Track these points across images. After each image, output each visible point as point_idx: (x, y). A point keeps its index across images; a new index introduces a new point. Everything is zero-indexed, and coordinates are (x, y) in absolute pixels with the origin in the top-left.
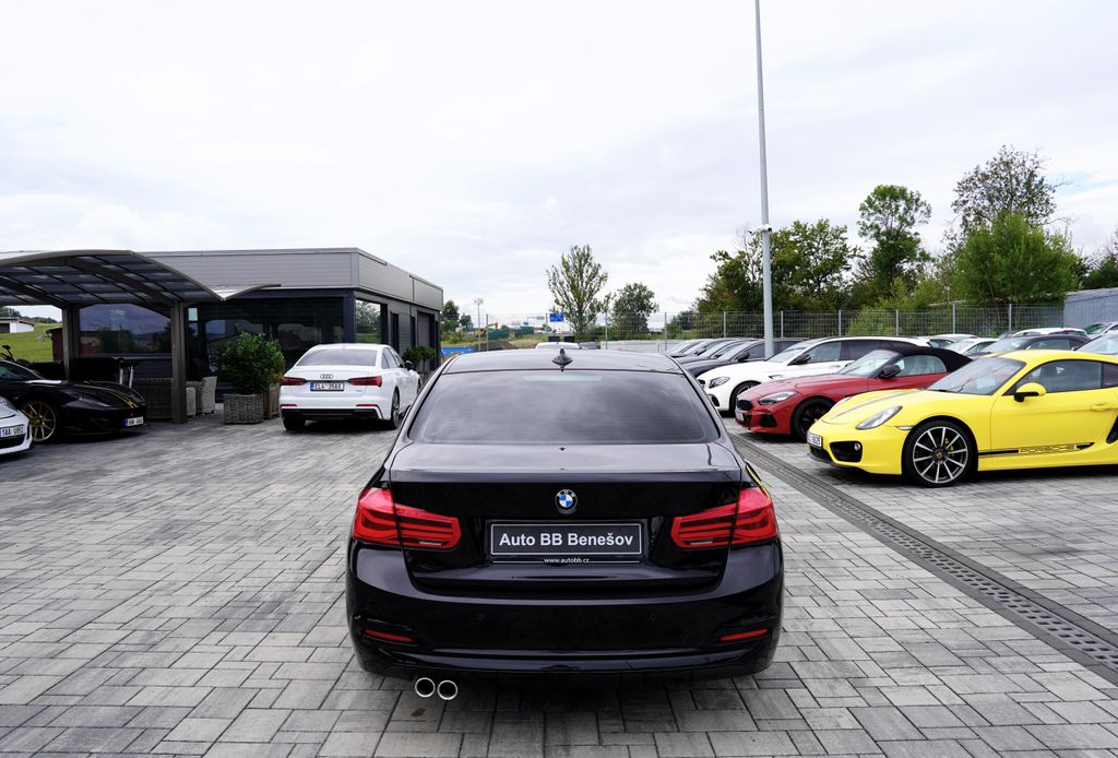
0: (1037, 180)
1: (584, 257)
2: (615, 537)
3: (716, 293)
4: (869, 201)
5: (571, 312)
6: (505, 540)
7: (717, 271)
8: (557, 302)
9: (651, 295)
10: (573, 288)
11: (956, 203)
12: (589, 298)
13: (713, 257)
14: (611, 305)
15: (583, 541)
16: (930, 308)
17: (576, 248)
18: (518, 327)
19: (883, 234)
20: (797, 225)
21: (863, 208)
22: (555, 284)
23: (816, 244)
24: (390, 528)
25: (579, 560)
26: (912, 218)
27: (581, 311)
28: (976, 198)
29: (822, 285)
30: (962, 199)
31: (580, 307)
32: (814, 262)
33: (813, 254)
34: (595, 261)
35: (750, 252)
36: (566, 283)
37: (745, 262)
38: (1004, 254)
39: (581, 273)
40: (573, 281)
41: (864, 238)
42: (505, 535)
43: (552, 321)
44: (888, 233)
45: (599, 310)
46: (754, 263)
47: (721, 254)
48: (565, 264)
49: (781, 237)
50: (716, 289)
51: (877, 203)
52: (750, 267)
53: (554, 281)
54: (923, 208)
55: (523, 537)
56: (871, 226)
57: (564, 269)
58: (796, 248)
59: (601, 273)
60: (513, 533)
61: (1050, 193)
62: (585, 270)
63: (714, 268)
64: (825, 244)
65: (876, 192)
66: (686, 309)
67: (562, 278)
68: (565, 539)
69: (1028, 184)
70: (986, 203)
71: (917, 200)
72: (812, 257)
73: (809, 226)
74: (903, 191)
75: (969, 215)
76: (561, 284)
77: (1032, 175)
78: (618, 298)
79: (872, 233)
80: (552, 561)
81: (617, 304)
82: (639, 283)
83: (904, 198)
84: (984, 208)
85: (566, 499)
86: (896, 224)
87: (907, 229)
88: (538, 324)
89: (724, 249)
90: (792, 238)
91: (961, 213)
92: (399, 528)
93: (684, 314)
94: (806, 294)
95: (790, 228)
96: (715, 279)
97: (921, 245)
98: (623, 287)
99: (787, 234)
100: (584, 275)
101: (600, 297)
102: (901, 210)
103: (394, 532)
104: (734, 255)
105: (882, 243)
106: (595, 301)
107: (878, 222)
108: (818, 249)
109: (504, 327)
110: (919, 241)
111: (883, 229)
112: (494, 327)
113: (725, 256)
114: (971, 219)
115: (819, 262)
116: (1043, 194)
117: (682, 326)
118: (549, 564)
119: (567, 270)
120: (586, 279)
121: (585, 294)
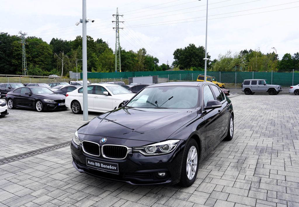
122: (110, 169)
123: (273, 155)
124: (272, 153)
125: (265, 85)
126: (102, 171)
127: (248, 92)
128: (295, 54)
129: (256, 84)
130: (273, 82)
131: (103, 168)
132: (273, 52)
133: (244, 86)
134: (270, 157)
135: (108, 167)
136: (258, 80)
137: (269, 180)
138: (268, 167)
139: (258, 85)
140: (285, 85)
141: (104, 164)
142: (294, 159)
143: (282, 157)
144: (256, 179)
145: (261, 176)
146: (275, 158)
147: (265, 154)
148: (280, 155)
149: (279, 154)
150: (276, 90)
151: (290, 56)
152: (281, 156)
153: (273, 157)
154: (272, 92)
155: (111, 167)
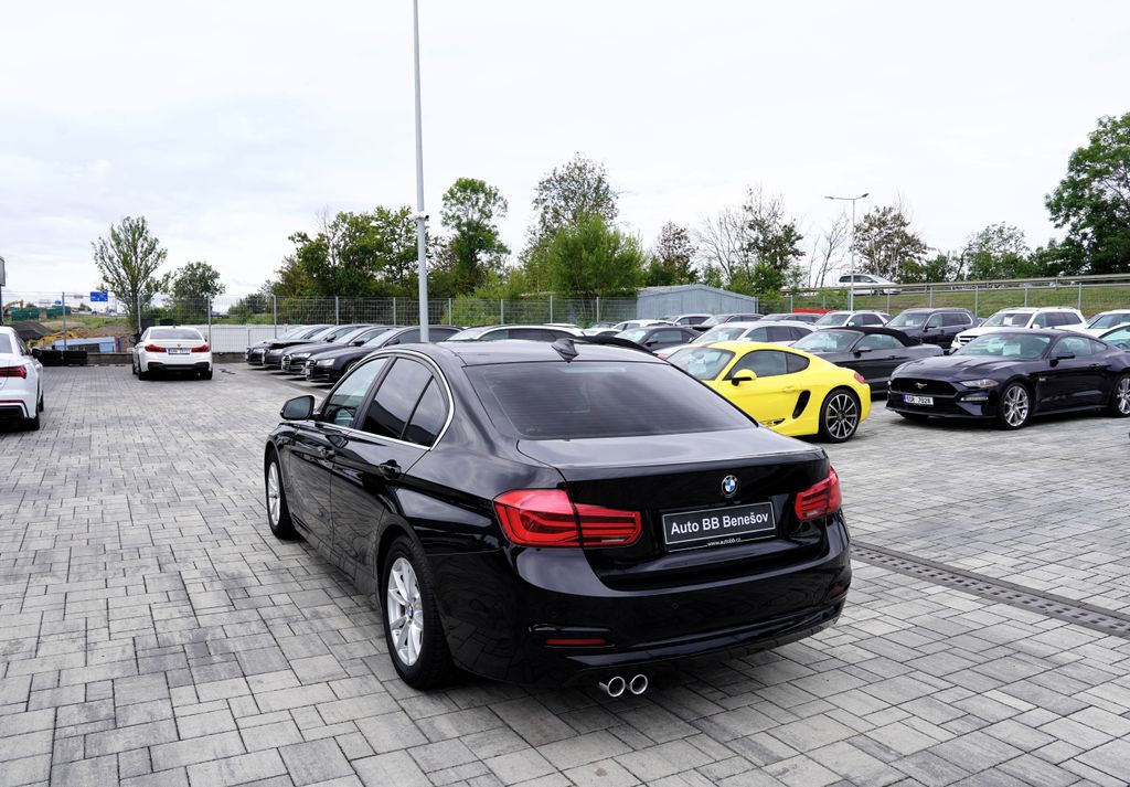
0: (605, 185)
1: (138, 230)
2: (755, 515)
3: (292, 275)
4: (451, 192)
5: (123, 291)
6: (675, 529)
7: (295, 253)
8: (106, 279)
9: (216, 275)
10: (126, 263)
11: (536, 201)
12: (146, 276)
13: (292, 238)
14: (171, 284)
15: (734, 522)
16: (522, 298)
17: (128, 219)
18: (50, 306)
19: (464, 225)
20: (380, 211)
21: (445, 198)
22: (103, 258)
23: (398, 231)
24: (573, 529)
25: (733, 541)
26: (490, 211)
27: (135, 290)
28: (554, 199)
29: (405, 272)
30: (542, 197)
31: (134, 285)
32: (397, 249)
33: (395, 240)
34: (152, 235)
35: (331, 236)
36: (116, 258)
37: (325, 245)
38: (591, 251)
39: (135, 248)
40: (125, 255)
41: (446, 228)
42: (675, 524)
43: (92, 300)
44: (469, 224)
45: (157, 290)
46: (333, 248)
47: (300, 235)
48: (115, 236)
49: (362, 222)
50: (293, 271)
51: (459, 194)
52: (330, 251)
53: (101, 256)
54: (500, 203)
55: (689, 525)
56: (453, 216)
57: (114, 243)
58: (379, 233)
59: (158, 248)
60: (681, 522)
61: (614, 199)
62: (139, 245)
63: (292, 250)
64: (408, 231)
65: (457, 184)
66: (255, 292)
67: (111, 252)
68: (721, 522)
69: (597, 188)
70: (563, 203)
71: (495, 194)
72: (394, 244)
73: (392, 212)
74: (482, 185)
75: (547, 213)
76: (111, 259)
77: (600, 181)
78: (178, 278)
79: (454, 223)
80: (713, 544)
81: (177, 284)
82: (202, 262)
83: (483, 191)
84: (561, 207)
85: (730, 484)
86: (476, 217)
87: (486, 222)
88: (74, 304)
89: (303, 230)
90: (374, 223)
91: (541, 210)
92: (580, 529)
93: (251, 297)
94: (387, 279)
95: (372, 212)
96: (291, 261)
97: (498, 238)
98: (184, 265)
99: (368, 219)
100: (139, 250)
101: (157, 275)
102: (481, 203)
103: (575, 533)
104: (313, 237)
105: (463, 233)
106: (153, 280)
107: (460, 213)
108: (400, 236)
109: (30, 306)
110: (497, 233)
111: (465, 220)
112: (18, 306)
113: (304, 237)
114: (548, 216)
115: (402, 249)
116: (609, 199)
117: (250, 310)
118: (712, 547)
119: (118, 244)
120: (140, 255)
121: (139, 272)
123: (152, 642)
124: (158, 651)
134: (159, 629)
137: (143, 571)
138: (155, 597)
142: (74, 647)
143: (116, 643)
144: (172, 567)
145: (163, 575)
146: (140, 633)
147: (185, 641)
148: (124, 651)
149: (130, 651)
152: (120, 649)
153: (147, 632)
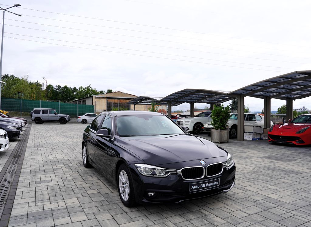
122: (214, 186)
125: (56, 114)
126: (206, 190)
127: (39, 121)
128: (57, 86)
129: (47, 113)
130: (60, 112)
131: (208, 187)
132: (37, 81)
133: (33, 114)
135: (212, 184)
136: (49, 110)
139: (48, 114)
140: (72, 115)
141: (209, 183)
150: (67, 119)
151: (53, 87)
154: (63, 121)
155: (214, 183)
